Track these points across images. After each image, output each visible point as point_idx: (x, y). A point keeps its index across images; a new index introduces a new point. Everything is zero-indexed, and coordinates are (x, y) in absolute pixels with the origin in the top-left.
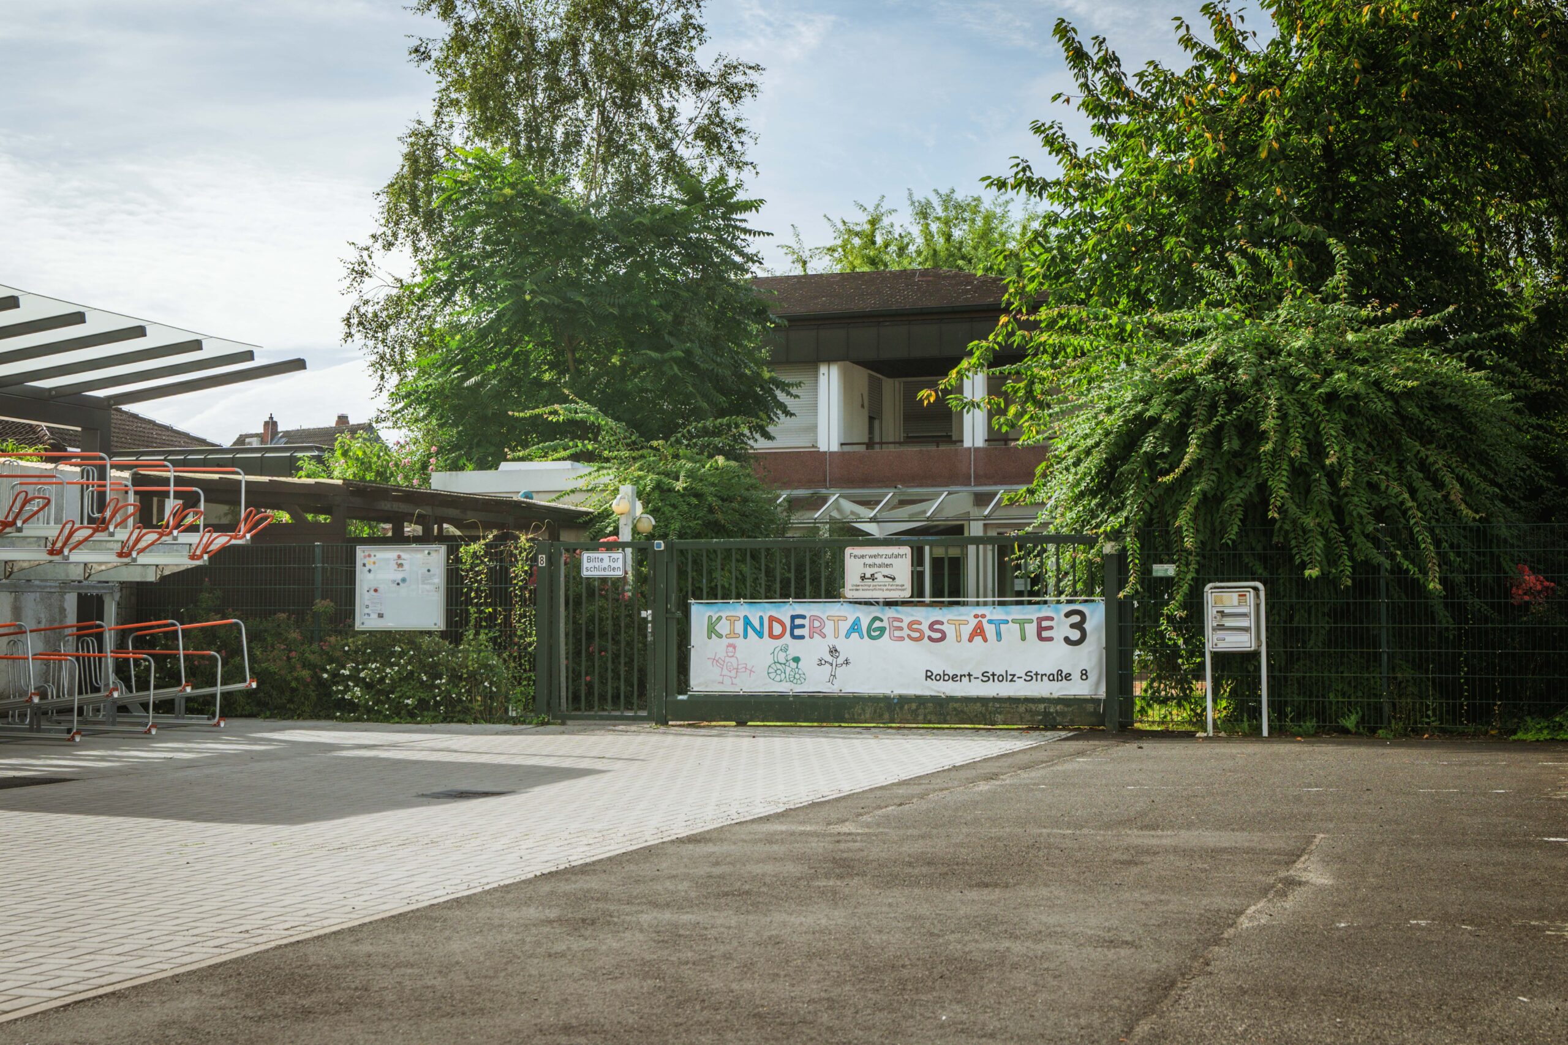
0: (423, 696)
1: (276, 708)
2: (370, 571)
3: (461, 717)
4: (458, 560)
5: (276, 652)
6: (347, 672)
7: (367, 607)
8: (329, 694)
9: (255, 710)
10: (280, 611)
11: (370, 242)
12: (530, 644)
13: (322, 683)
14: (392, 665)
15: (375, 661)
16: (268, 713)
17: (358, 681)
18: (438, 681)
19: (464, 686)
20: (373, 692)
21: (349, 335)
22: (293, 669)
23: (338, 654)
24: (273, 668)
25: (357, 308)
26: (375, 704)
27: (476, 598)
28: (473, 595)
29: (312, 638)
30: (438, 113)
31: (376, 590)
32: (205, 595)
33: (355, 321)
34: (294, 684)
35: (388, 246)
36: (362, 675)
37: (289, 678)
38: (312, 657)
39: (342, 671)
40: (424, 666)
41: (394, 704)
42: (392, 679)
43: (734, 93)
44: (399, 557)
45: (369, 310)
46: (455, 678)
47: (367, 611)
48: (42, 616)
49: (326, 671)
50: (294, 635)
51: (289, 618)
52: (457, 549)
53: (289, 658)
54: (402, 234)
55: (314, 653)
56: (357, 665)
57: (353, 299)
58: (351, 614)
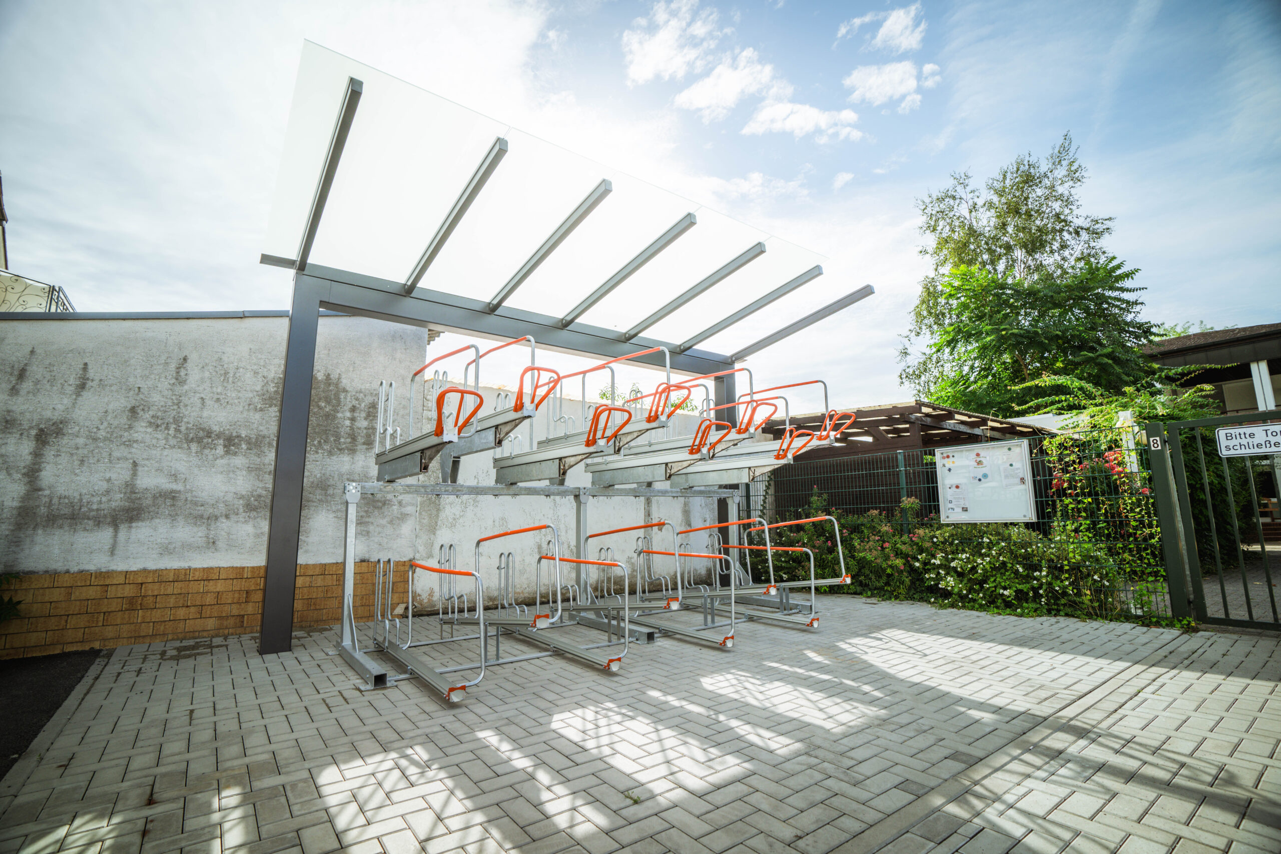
0: (1020, 587)
1: (876, 589)
2: (950, 470)
3: (1069, 610)
4: (1042, 452)
5: (871, 543)
6: (938, 562)
7: (951, 502)
8: (922, 580)
9: (859, 589)
10: (872, 508)
11: (909, 333)
12: (1152, 536)
13: (913, 570)
14: (983, 556)
15: (963, 551)
16: (869, 593)
17: (949, 570)
18: (1037, 574)
19: (1067, 579)
20: (965, 581)
21: (902, 383)
22: (887, 558)
23: (927, 545)
24: (869, 557)
25: (904, 370)
26: (970, 591)
27: (1069, 488)
28: (1066, 485)
29: (902, 530)
30: (936, 270)
31: (957, 487)
32: (814, 498)
33: (904, 376)
34: (889, 571)
35: (918, 334)
36: (953, 564)
37: (884, 565)
38: (904, 548)
39: (933, 561)
40: (1016, 557)
41: (988, 593)
42: (984, 569)
43: (1097, 234)
44: (978, 455)
45: (911, 371)
46: (1056, 569)
47: (950, 506)
48: (707, 516)
49: (918, 560)
50: (885, 528)
51: (880, 515)
52: (1041, 441)
53: (883, 548)
54: (924, 327)
55: (905, 544)
56: (947, 555)
57: (903, 365)
58: (937, 510)
